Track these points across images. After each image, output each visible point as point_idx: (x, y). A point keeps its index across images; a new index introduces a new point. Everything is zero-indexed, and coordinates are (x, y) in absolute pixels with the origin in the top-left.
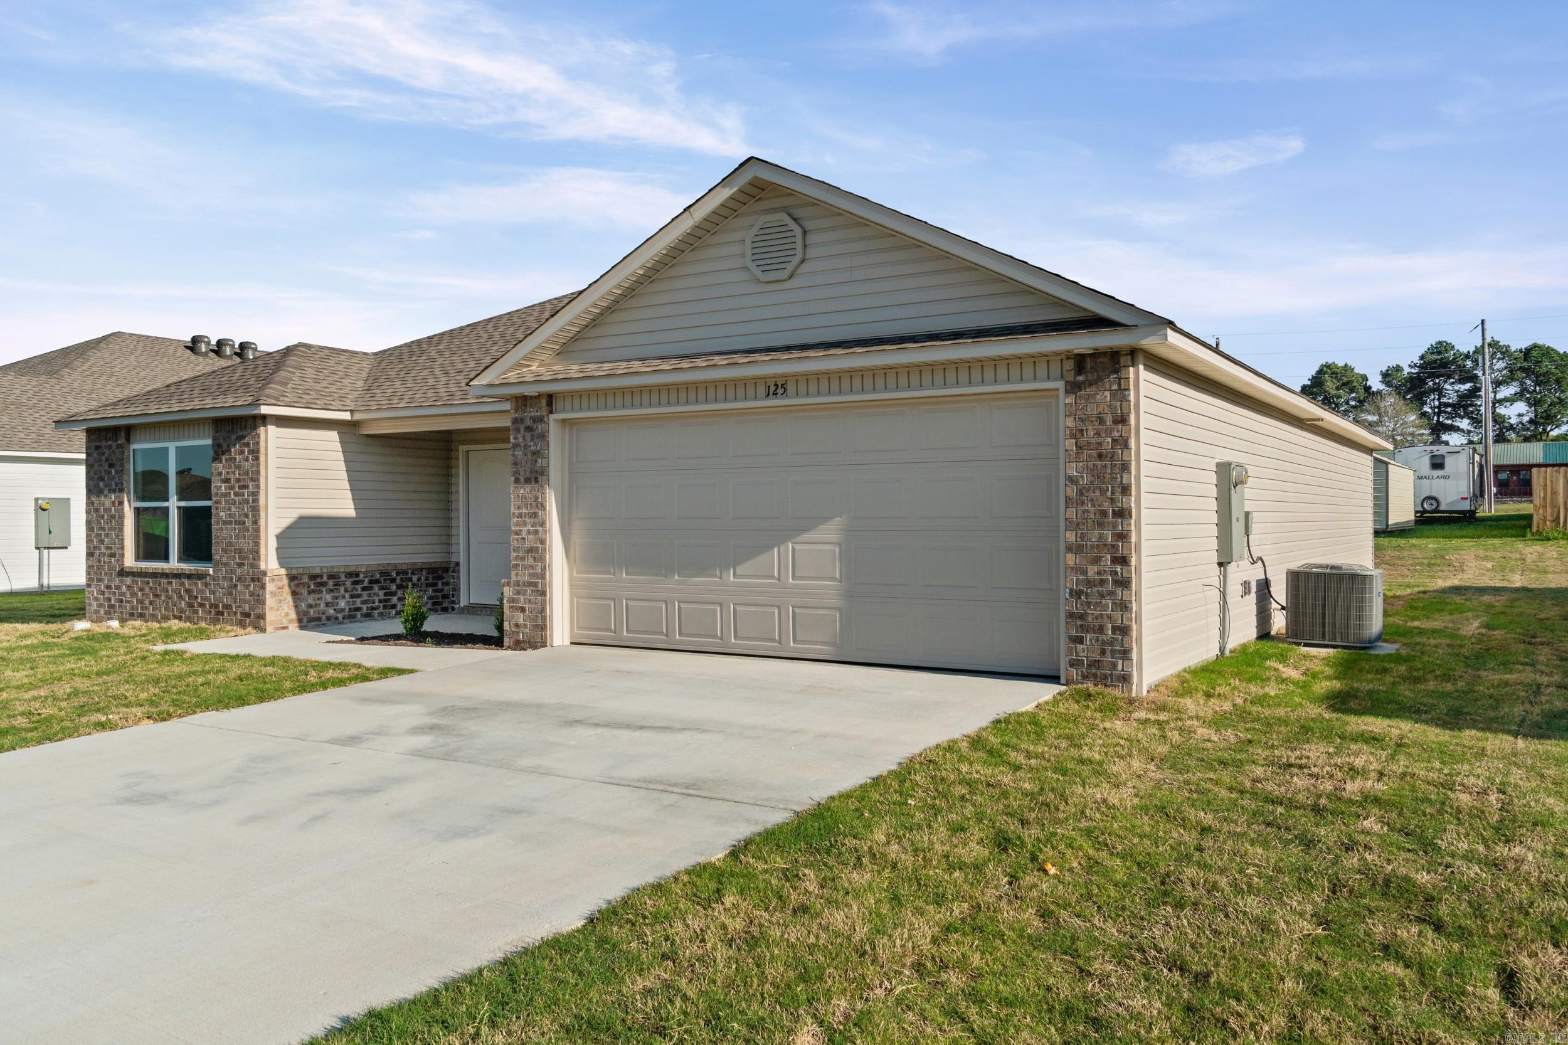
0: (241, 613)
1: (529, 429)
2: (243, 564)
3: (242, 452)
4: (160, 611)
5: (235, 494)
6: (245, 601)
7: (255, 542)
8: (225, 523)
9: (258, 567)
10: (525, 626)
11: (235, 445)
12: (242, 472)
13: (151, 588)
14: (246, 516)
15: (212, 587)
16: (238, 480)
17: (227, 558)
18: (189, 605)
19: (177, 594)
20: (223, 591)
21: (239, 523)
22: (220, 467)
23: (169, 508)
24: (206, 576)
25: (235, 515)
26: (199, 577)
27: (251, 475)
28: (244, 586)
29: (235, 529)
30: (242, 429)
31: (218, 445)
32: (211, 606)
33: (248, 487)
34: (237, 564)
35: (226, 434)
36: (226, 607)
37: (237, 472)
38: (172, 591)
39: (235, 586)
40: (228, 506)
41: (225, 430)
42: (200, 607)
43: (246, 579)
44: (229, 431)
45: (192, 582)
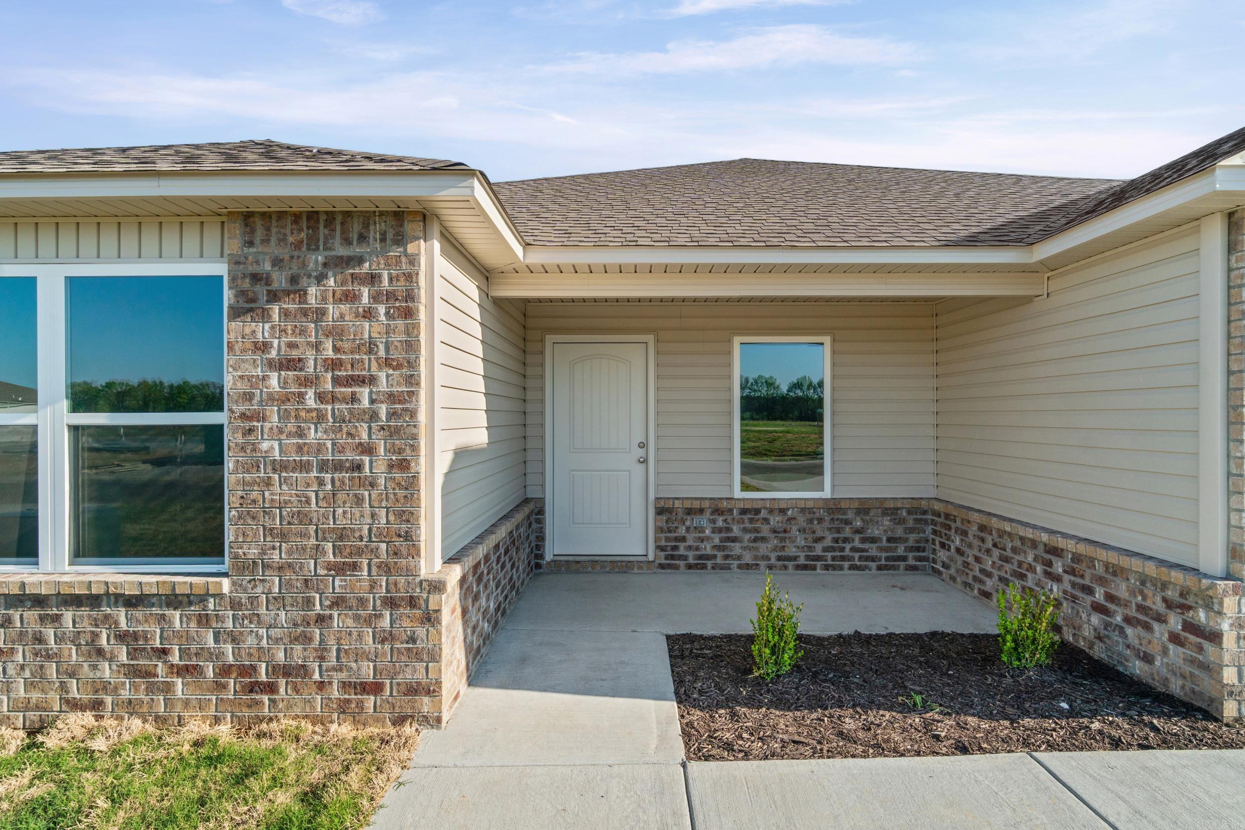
0: (345, 686)
2: (355, 567)
3: (350, 297)
5: (321, 397)
6: (360, 655)
7: (400, 515)
8: (280, 467)
9: (411, 572)
11: (320, 279)
12: (346, 346)
14: (368, 450)
15: (229, 624)
16: (334, 365)
17: (290, 552)
18: (134, 672)
19: (78, 646)
20: (272, 632)
21: (338, 466)
22: (262, 331)
23: (34, 429)
24: (202, 599)
25: (320, 448)
26: (174, 600)
27: (382, 353)
28: (357, 618)
29: (321, 482)
30: (347, 241)
31: (256, 278)
32: (225, 671)
33: (372, 380)
34: (329, 567)
35: (284, 253)
36: (287, 671)
37: (329, 344)
38: (59, 639)
39: (321, 620)
40: (291, 427)
41: (282, 240)
42: (179, 674)
43: (362, 602)
44: (298, 245)
45: (138, 613)
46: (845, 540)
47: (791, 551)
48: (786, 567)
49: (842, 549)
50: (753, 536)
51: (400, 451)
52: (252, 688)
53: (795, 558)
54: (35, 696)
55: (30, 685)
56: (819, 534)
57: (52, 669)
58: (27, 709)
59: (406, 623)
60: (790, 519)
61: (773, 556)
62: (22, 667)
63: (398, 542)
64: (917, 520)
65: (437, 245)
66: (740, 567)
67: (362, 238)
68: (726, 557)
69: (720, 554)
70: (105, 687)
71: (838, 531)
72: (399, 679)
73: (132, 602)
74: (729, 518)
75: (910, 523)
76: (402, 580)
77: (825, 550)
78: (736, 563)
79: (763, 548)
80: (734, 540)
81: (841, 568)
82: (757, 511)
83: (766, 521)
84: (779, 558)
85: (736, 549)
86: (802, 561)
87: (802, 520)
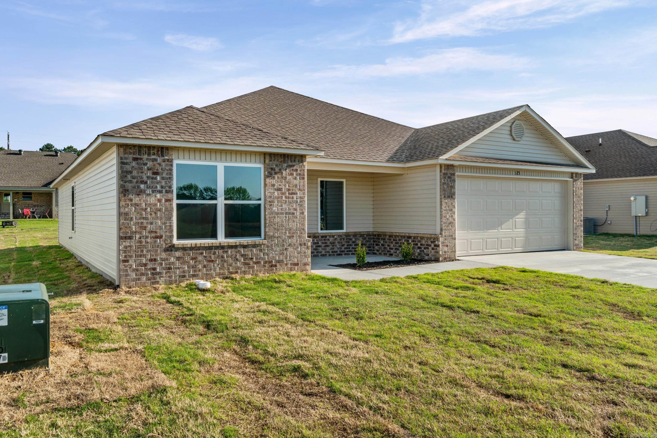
0: (291, 264)
2: (293, 236)
3: (292, 174)
4: (215, 270)
5: (286, 197)
6: (294, 257)
7: (302, 224)
8: (277, 214)
9: (304, 237)
10: (448, 252)
11: (286, 170)
12: (291, 185)
13: (205, 257)
14: (295, 209)
15: (266, 251)
16: (289, 190)
17: (279, 234)
18: (245, 264)
19: (232, 258)
20: (276, 253)
21: (290, 213)
22: (273, 181)
23: (216, 205)
24: (260, 245)
25: (286, 209)
26: (255, 246)
27: (298, 187)
28: (293, 248)
29: (286, 217)
30: (291, 161)
31: (272, 169)
32: (266, 262)
33: (296, 194)
34: (288, 237)
35: (278, 163)
36: (279, 262)
37: (287, 185)
38: (227, 257)
39: (286, 249)
40: (280, 204)
41: (278, 160)
42: (255, 264)
43: (294, 244)
44: (281, 162)
45: (246, 250)
46: (350, 245)
47: (336, 249)
48: (334, 255)
49: (349, 248)
50: (325, 245)
51: (302, 210)
52: (272, 266)
53: (337, 252)
54: (222, 271)
55: (220, 269)
56: (343, 243)
57: (225, 265)
58: (220, 275)
59: (303, 249)
60: (336, 239)
61: (331, 251)
62: (218, 264)
63: (302, 231)
64: (369, 238)
66: (321, 255)
67: (294, 161)
68: (317, 252)
69: (315, 251)
70: (238, 268)
71: (348, 242)
72: (302, 262)
73: (244, 247)
74: (318, 239)
75: (367, 239)
76: (303, 239)
77: (345, 248)
78: (320, 254)
79: (328, 249)
80: (320, 246)
81: (349, 254)
82: (326, 237)
83: (329, 240)
84: (332, 252)
85: (320, 249)
86: (339, 253)
87: (338, 239)
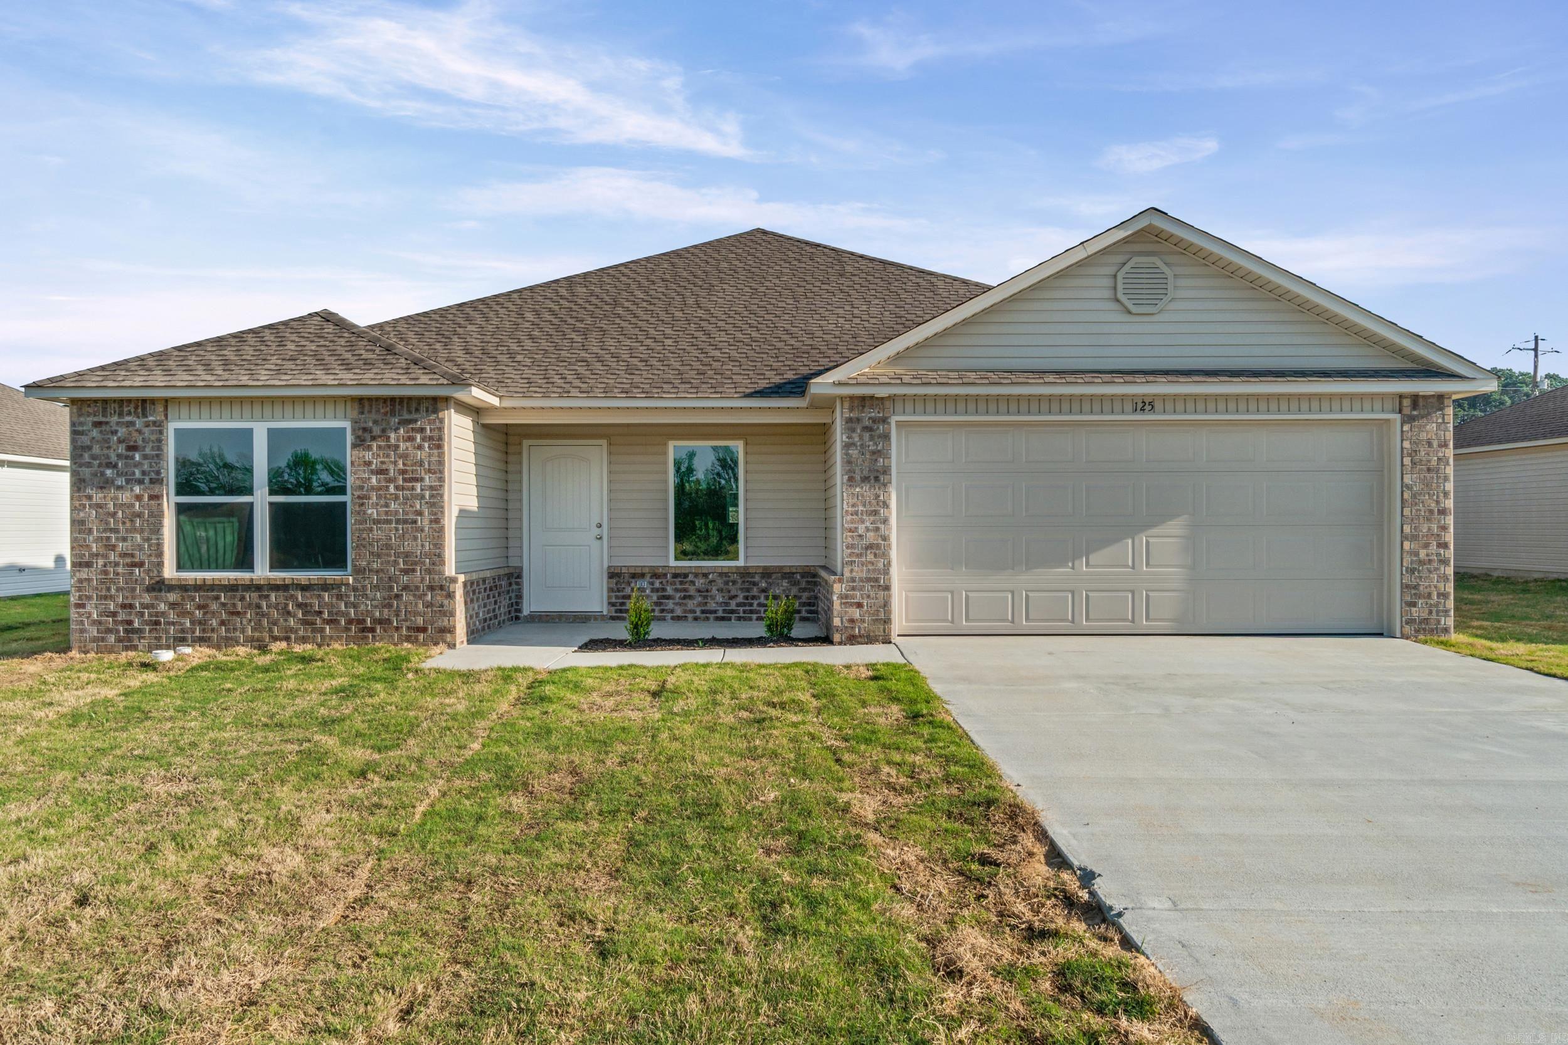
0: (408, 628)
1: (866, 429)
2: (414, 570)
3: (411, 439)
4: (243, 631)
5: (397, 488)
6: (417, 614)
7: (435, 545)
8: (377, 522)
9: (441, 573)
10: (863, 621)
11: (396, 430)
12: (409, 463)
13: (224, 605)
14: (420, 513)
15: (352, 599)
16: (403, 472)
17: (382, 564)
18: (305, 622)
19: (278, 610)
20: (373, 602)
21: (405, 522)
22: (368, 456)
23: (252, 504)
24: (339, 586)
25: (397, 512)
26: (325, 587)
27: (427, 466)
28: (414, 596)
29: (397, 529)
30: (410, 412)
31: (365, 430)
32: (350, 622)
33: (422, 480)
34: (401, 570)
35: (379, 417)
36: (380, 622)
37: (400, 462)
38: (268, 607)
39: (397, 596)
40: (382, 502)
41: (378, 411)
42: (327, 624)
43: (417, 588)
44: (386, 414)
45: (308, 594)
46: (754, 597)
47: (712, 606)
48: (708, 619)
49: (751, 605)
50: (682, 594)
51: (436, 514)
52: (364, 630)
53: (715, 612)
54: (257, 634)
55: (254, 629)
56: (733, 593)
57: (265, 622)
58: (252, 641)
59: (439, 598)
60: (711, 582)
61: (698, 610)
62: (250, 621)
63: (435, 558)
64: (808, 582)
65: (453, 410)
66: (673, 618)
67: (417, 410)
68: (662, 611)
69: (657, 609)
70: (291, 630)
71: (748, 590)
73: (304, 588)
74: (664, 581)
75: (803, 585)
76: (437, 577)
77: (738, 605)
78: (670, 615)
79: (691, 604)
80: (668, 597)
81: (750, 619)
82: (686, 576)
83: (693, 583)
84: (703, 612)
85: (670, 604)
86: (720, 614)
87: (720, 582)
